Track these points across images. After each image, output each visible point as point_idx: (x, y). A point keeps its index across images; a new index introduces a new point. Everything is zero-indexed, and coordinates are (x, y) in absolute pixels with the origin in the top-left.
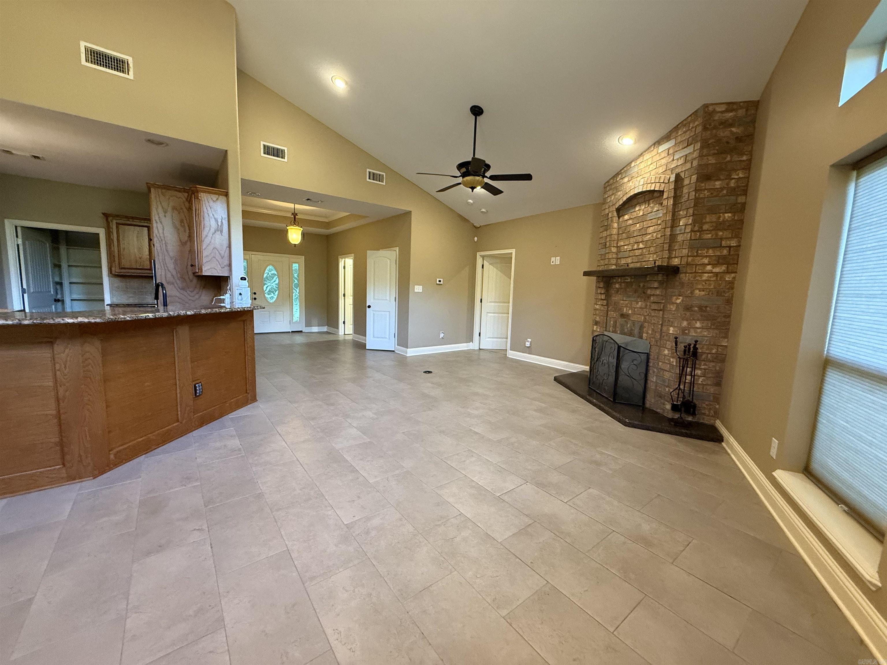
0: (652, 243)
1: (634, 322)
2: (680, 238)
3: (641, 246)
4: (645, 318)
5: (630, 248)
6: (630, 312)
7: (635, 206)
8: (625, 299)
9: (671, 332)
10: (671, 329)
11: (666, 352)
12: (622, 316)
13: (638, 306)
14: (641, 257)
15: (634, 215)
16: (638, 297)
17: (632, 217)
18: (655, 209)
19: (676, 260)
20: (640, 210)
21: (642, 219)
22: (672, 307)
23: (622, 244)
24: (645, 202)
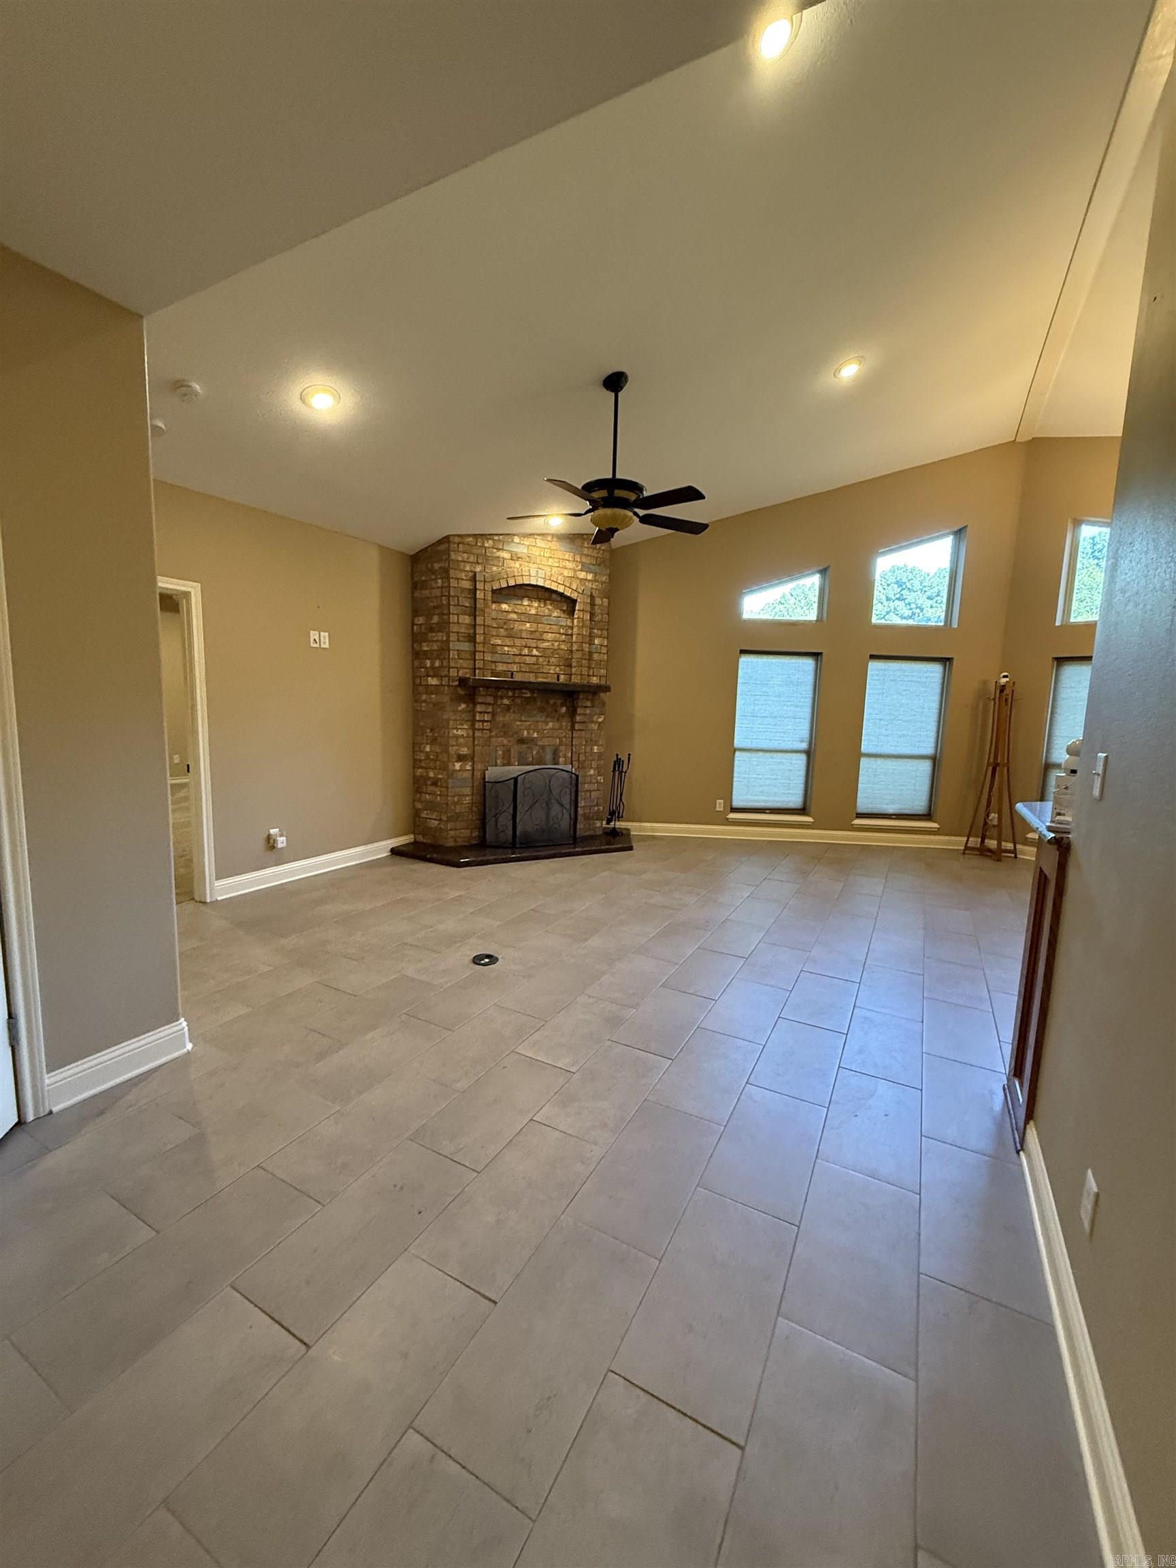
0: (552, 653)
1: (543, 747)
2: (596, 656)
3: (535, 652)
4: (561, 741)
5: (516, 651)
6: (535, 735)
7: (522, 598)
8: (523, 719)
9: (595, 751)
10: (595, 748)
11: (592, 772)
12: (521, 741)
13: (548, 727)
14: (536, 667)
15: (519, 609)
16: (547, 717)
17: (516, 610)
18: (555, 614)
19: (595, 678)
20: (532, 607)
21: (536, 619)
22: (593, 725)
23: (499, 642)
24: (539, 600)
